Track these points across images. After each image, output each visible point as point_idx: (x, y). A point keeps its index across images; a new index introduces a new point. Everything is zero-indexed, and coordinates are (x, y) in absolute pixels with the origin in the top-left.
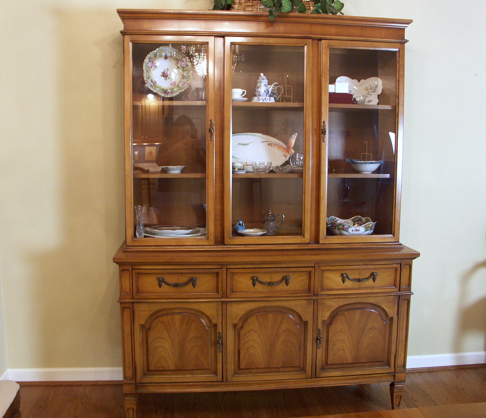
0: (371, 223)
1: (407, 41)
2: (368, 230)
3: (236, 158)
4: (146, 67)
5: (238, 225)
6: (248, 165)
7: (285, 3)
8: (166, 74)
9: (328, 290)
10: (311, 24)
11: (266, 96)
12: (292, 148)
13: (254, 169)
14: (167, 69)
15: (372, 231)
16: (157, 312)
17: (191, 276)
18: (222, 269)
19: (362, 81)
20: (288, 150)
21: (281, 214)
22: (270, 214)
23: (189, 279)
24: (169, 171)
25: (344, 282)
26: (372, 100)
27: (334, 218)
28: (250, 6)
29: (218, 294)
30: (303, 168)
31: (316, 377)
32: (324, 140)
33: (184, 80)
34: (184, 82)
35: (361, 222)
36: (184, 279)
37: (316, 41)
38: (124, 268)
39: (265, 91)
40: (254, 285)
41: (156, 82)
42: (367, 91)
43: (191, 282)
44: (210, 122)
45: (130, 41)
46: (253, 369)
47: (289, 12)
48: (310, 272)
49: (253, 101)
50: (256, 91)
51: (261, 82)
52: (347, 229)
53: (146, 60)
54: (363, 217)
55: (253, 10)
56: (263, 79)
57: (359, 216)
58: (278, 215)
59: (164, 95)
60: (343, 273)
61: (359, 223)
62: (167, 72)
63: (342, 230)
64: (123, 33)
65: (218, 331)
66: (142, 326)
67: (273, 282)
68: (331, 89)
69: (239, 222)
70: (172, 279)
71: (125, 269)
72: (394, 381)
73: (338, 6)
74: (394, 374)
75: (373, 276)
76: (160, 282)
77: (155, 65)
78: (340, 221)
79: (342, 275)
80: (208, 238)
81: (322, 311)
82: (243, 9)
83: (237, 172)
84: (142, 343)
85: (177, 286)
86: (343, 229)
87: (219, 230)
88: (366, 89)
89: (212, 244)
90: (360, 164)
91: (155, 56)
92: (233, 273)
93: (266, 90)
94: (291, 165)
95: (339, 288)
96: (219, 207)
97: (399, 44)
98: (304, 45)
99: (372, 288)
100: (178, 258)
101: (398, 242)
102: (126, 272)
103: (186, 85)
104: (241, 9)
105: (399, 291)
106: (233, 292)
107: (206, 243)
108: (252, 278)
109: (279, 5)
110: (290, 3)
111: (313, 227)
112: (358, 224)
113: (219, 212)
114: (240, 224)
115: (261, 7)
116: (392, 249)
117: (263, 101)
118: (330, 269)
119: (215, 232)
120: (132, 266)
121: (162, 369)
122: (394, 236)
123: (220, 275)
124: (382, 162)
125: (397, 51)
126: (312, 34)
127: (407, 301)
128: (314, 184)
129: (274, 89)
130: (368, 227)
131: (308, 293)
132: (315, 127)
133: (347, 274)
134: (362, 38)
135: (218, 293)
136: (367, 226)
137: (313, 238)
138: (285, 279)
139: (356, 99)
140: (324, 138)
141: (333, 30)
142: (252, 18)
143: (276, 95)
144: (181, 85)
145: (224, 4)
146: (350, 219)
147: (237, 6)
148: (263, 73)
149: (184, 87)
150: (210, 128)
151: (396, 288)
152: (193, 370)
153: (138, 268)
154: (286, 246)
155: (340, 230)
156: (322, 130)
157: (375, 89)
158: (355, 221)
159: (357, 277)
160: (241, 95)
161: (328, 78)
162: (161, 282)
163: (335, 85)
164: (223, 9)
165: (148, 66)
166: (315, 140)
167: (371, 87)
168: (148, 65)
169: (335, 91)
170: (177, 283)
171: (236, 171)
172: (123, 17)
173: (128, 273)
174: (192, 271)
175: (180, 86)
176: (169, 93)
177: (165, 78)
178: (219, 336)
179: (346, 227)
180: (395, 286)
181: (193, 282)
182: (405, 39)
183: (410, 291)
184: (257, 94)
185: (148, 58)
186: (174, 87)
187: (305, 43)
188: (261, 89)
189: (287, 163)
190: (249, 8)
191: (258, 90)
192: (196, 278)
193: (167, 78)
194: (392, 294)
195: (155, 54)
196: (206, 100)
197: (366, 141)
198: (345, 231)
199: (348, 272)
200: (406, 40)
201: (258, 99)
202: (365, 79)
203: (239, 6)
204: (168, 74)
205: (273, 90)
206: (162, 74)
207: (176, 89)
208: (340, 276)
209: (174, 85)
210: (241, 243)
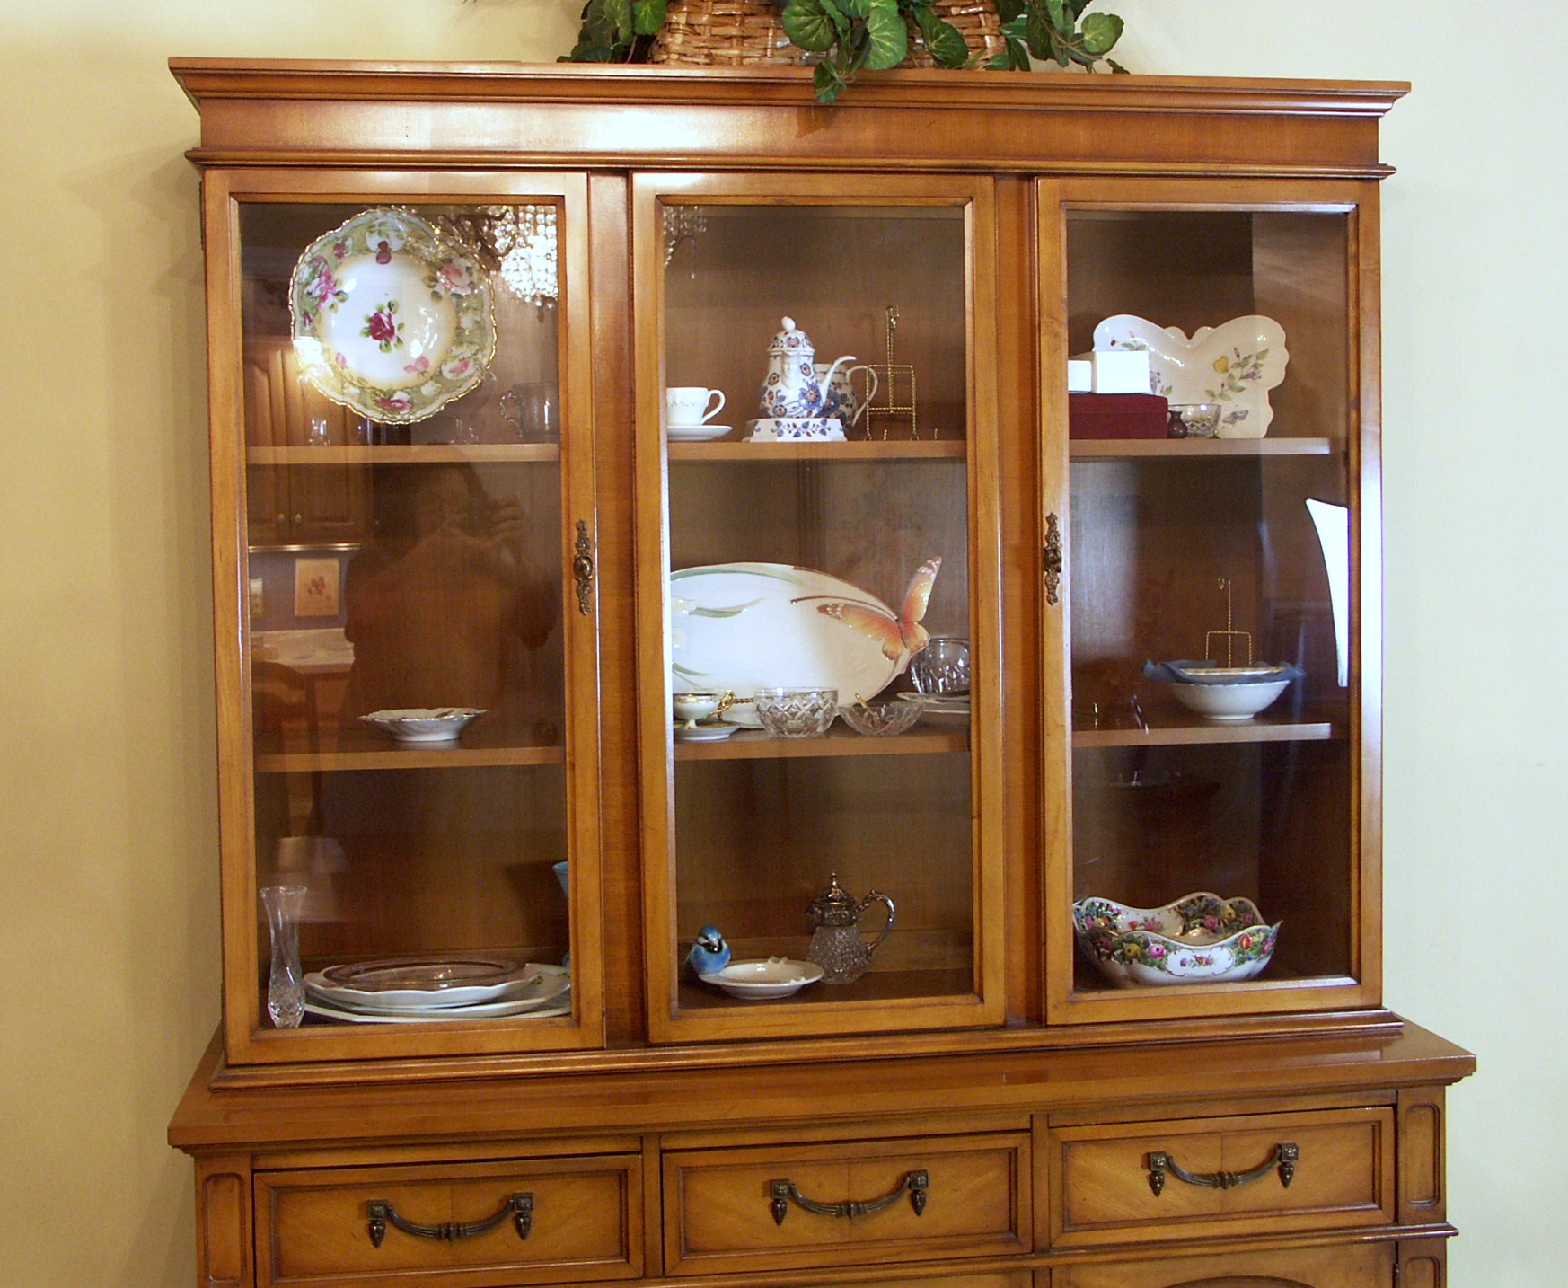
0: (1259, 931)
1: (1389, 171)
2: (1250, 959)
3: (688, 672)
4: (301, 297)
5: (703, 949)
6: (737, 702)
7: (883, 28)
9: (1093, 1226)
10: (991, 111)
11: (810, 413)
12: (919, 623)
13: (762, 721)
14: (390, 306)
15: (1265, 962)
17: (508, 1188)
18: (639, 1153)
19: (1204, 332)
20: (901, 628)
21: (880, 897)
22: (833, 900)
23: (501, 1201)
24: (408, 735)
25: (1157, 1192)
26: (1247, 412)
27: (1101, 904)
28: (734, 40)
29: (628, 1261)
30: (969, 709)
32: (1054, 594)
33: (465, 351)
34: (461, 357)
35: (1215, 920)
36: (480, 1204)
37: (1010, 185)
38: (217, 1167)
39: (803, 395)
40: (778, 1215)
41: (343, 361)
42: (1226, 375)
43: (513, 1215)
44: (575, 533)
45: (231, 194)
47: (899, 67)
48: (1013, 1154)
49: (756, 438)
50: (766, 396)
51: (784, 355)
52: (1158, 960)
53: (302, 271)
54: (1225, 898)
55: (745, 54)
56: (794, 344)
57: (1204, 894)
58: (866, 899)
59: (380, 416)
60: (1151, 1150)
61: (1207, 923)
62: (389, 317)
63: (1139, 961)
64: (201, 160)
67: (857, 1203)
68: (1079, 377)
69: (707, 938)
70: (425, 1208)
71: (220, 1171)
73: (1101, 38)
75: (1280, 1159)
76: (374, 1223)
77: (338, 290)
78: (1126, 916)
79: (1148, 1161)
80: (578, 1020)
82: (706, 51)
83: (693, 736)
85: (448, 1235)
86: (1143, 958)
87: (623, 982)
88: (1221, 365)
89: (596, 1046)
90: (1206, 686)
91: (340, 249)
92: (688, 1171)
93: (807, 388)
94: (918, 691)
95: (1137, 1215)
96: (620, 886)
97: (1357, 184)
98: (959, 201)
99: (1279, 1211)
100: (451, 1116)
101: (1379, 1007)
102: (226, 1184)
103: (470, 370)
104: (697, 50)
105: (1396, 1221)
106: (690, 1251)
107: (568, 1039)
108: (771, 1188)
109: (857, 43)
110: (900, 31)
111: (1019, 958)
112: (1202, 925)
113: (621, 907)
114: (709, 947)
115: (779, 44)
116: (1355, 1037)
117: (797, 435)
118: (1097, 1137)
119: (607, 995)
120: (254, 1157)
122: (1359, 981)
123: (634, 1180)
124: (1298, 672)
125: (1347, 213)
126: (996, 155)
127: (1429, 1266)
128: (1018, 778)
129: (838, 378)
130: (1247, 947)
131: (1007, 1242)
132: (1015, 540)
134: (1199, 167)
135: (627, 1258)
136: (1244, 943)
137: (1020, 1001)
138: (909, 1186)
139: (1182, 416)
140: (1055, 588)
141: (1082, 135)
142: (745, 95)
143: (847, 406)
144: (452, 372)
145: (623, 33)
146: (1170, 906)
147: (679, 38)
148: (794, 319)
149: (465, 380)
150: (576, 559)
151: (1381, 1208)
153: (278, 1166)
154: (907, 1039)
155: (1131, 962)
156: (1046, 551)
157: (1255, 366)
158: (1190, 913)
159: (1213, 1166)
160: (705, 414)
161: (1064, 333)
162: (379, 1222)
163: (1092, 359)
164: (620, 57)
165: (310, 294)
166: (1016, 592)
167: (1238, 356)
168: (310, 288)
169: (1094, 384)
170: (448, 1225)
171: (691, 732)
172: (199, 91)
173: (237, 1190)
174: (516, 1168)
175: (447, 375)
176: (401, 409)
177: (383, 343)
179: (1154, 947)
180: (1374, 1201)
181: (516, 1213)
182: (1381, 161)
183: (1444, 1219)
184: (771, 407)
185: (310, 262)
186: (422, 379)
187: (967, 192)
188: (787, 387)
189: (901, 684)
190: (731, 47)
191: (774, 389)
192: (529, 1196)
193: (393, 342)
194: (1364, 1234)
195: (339, 242)
196: (557, 433)
197: (1227, 580)
198: (1151, 966)
199: (1175, 1149)
200: (1385, 166)
201: (775, 428)
202: (1214, 326)
203: (688, 39)
204: (396, 321)
205: (833, 383)
206: (368, 325)
207: (428, 389)
208: (1140, 1165)
209: (423, 373)
210: (716, 1037)
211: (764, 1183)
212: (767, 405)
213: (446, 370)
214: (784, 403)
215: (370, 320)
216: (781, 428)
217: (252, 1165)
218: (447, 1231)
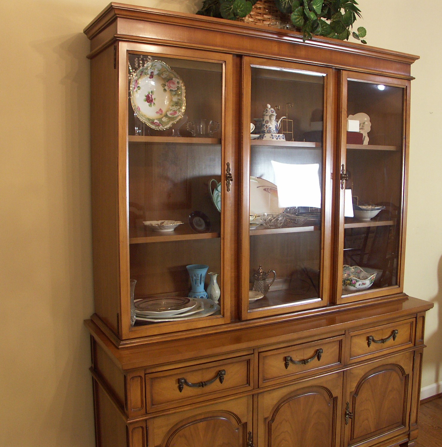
0: (375, 275)
1: (413, 78)
2: (371, 283)
8: (151, 99)
14: (152, 92)
16: (177, 424)
17: (218, 369)
18: (253, 354)
19: (351, 116)
21: (272, 271)
22: (261, 273)
23: (216, 373)
25: (369, 346)
29: (249, 386)
32: (343, 187)
34: (173, 110)
36: (209, 375)
39: (275, 127)
40: (286, 366)
41: (139, 109)
43: (219, 377)
44: (226, 167)
45: (127, 51)
48: (341, 341)
50: (265, 127)
52: (354, 285)
56: (272, 112)
59: (155, 127)
60: (368, 336)
62: (151, 96)
65: (248, 431)
67: (306, 360)
70: (195, 378)
71: (134, 375)
72: (409, 440)
74: (409, 433)
75: (393, 334)
77: (138, 85)
79: (367, 338)
80: (224, 316)
81: (351, 381)
86: (350, 284)
89: (229, 322)
91: (142, 73)
92: (266, 358)
93: (276, 125)
97: (407, 81)
101: (403, 293)
102: (136, 379)
103: (178, 114)
105: (415, 346)
106: (265, 380)
107: (221, 321)
108: (285, 359)
117: (277, 139)
118: (358, 334)
120: (145, 370)
122: (399, 286)
123: (252, 362)
125: (404, 88)
126: (332, 63)
127: (420, 355)
133: (373, 336)
135: (249, 384)
136: (372, 278)
137: (329, 299)
138: (318, 354)
140: (343, 185)
144: (171, 114)
150: (226, 174)
151: (411, 343)
153: (152, 371)
155: (347, 285)
157: (362, 126)
159: (381, 338)
161: (346, 114)
162: (181, 384)
170: (201, 382)
173: (139, 381)
174: (221, 363)
176: (159, 125)
177: (150, 104)
178: (249, 437)
179: (353, 281)
180: (410, 341)
182: (411, 75)
183: (423, 344)
184: (266, 130)
186: (161, 116)
187: (326, 72)
188: (272, 124)
191: (268, 125)
192: (224, 370)
193: (152, 104)
198: (352, 286)
201: (271, 136)
202: (353, 115)
203: (249, 18)
204: (153, 98)
206: (145, 98)
207: (164, 119)
208: (366, 340)
209: (161, 114)
210: (259, 316)
211: (283, 358)
212: (265, 129)
213: (168, 114)
214: (271, 129)
215: (146, 96)
216: (273, 136)
217: (145, 372)
218: (202, 384)
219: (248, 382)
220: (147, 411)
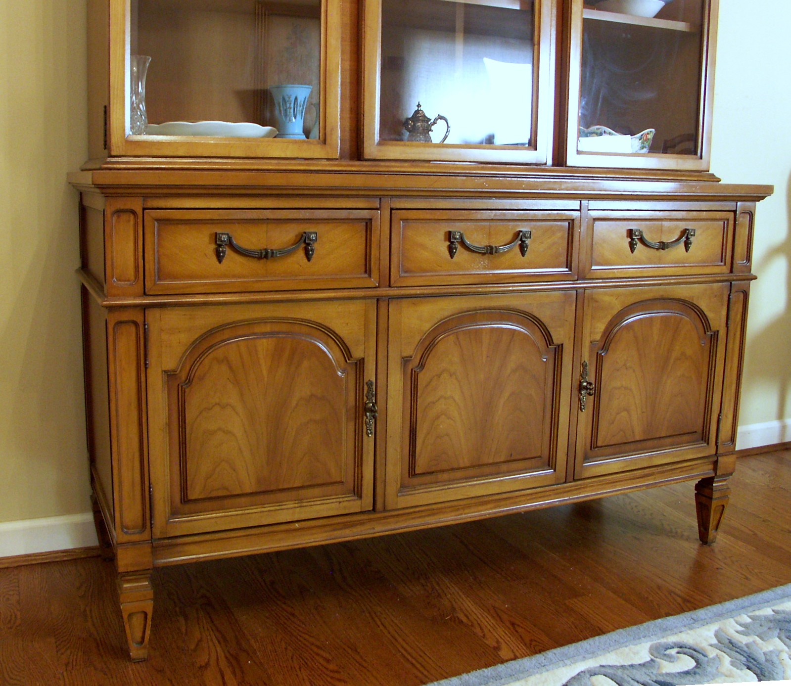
0: (651, 132)
16: (211, 333)
17: (301, 228)
23: (297, 235)
25: (633, 251)
29: (370, 277)
31: (574, 480)
36: (283, 238)
43: (303, 246)
46: (443, 471)
48: (571, 224)
60: (632, 228)
65: (366, 380)
66: (170, 375)
67: (495, 248)
70: (251, 239)
71: (122, 207)
72: (716, 474)
74: (716, 459)
75: (686, 237)
76: (219, 247)
79: (630, 234)
80: (324, 141)
81: (593, 318)
84: (169, 424)
92: (407, 222)
99: (682, 264)
101: (708, 171)
105: (731, 272)
106: (405, 271)
108: (449, 236)
120: (144, 199)
121: (225, 493)
122: (701, 157)
123: (376, 224)
127: (743, 296)
131: (566, 274)
133: (641, 230)
135: (370, 275)
136: (645, 137)
138: (521, 239)
151: (725, 264)
152: (302, 487)
153: (160, 205)
159: (658, 238)
162: (220, 244)
170: (267, 250)
173: (132, 223)
174: (308, 215)
178: (368, 392)
180: (722, 261)
181: (307, 244)
183: (750, 271)
192: (315, 234)
208: (625, 236)
211: (446, 233)
217: (143, 204)
218: (265, 255)
219: (368, 270)
220: (146, 290)
